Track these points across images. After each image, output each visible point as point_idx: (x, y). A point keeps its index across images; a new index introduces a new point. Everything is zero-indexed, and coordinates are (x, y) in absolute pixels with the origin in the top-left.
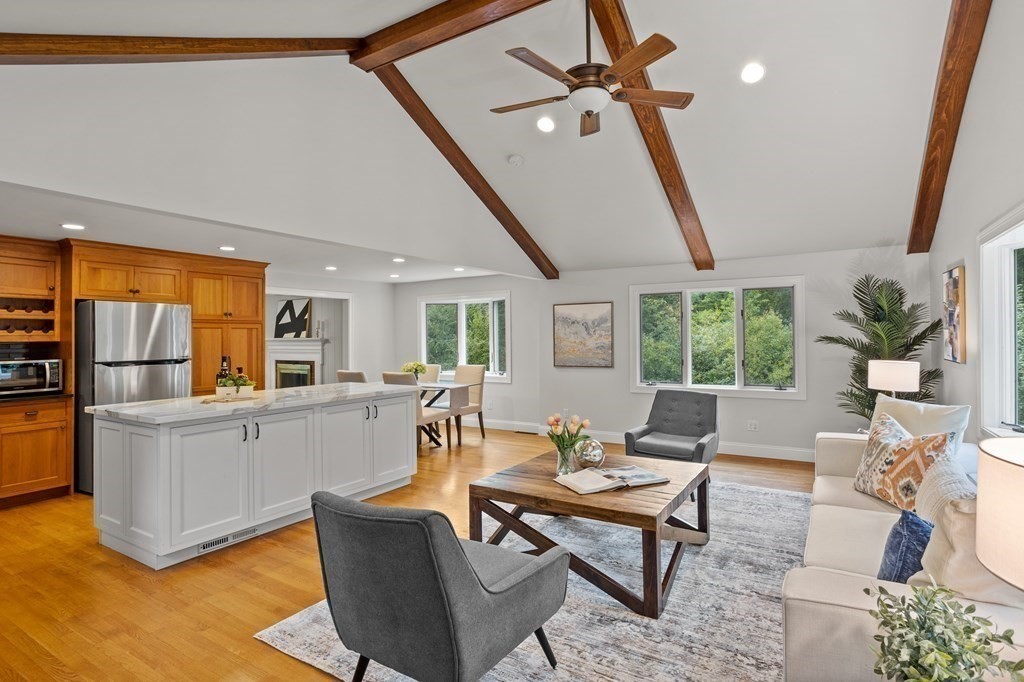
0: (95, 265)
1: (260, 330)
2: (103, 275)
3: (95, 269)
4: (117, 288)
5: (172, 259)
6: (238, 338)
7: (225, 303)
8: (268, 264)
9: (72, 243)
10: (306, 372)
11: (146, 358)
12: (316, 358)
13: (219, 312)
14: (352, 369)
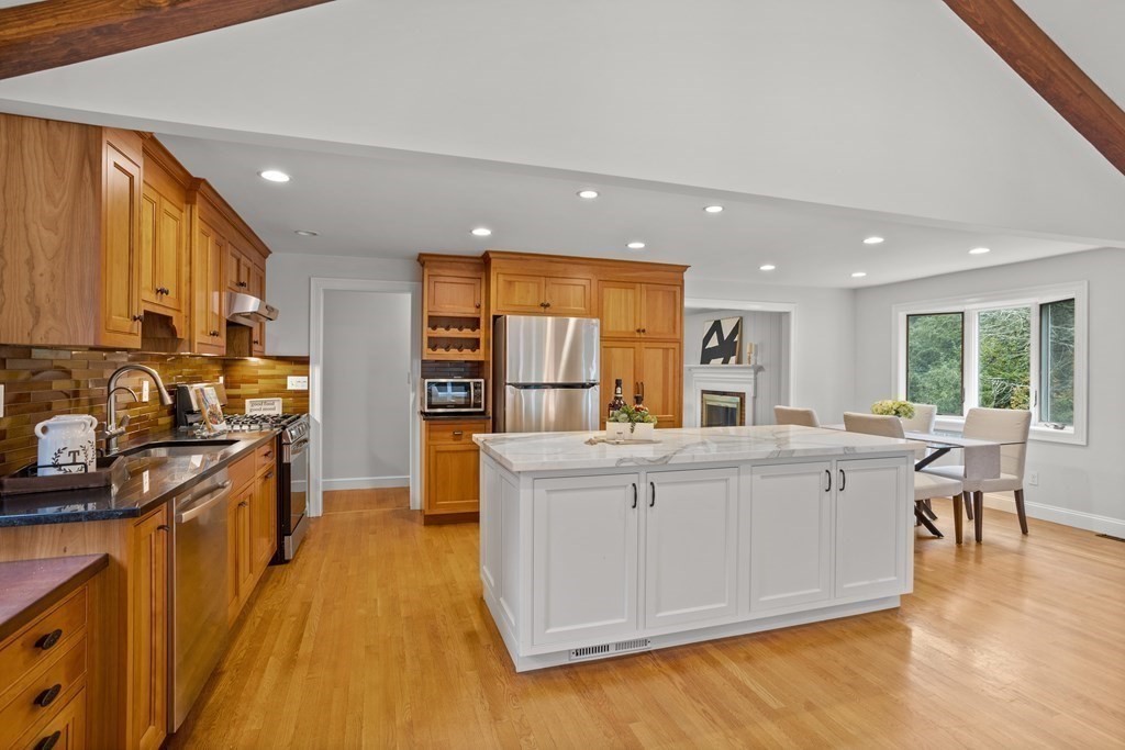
0: (509, 279)
1: (677, 350)
2: (517, 288)
3: (510, 282)
4: (529, 302)
5: (581, 267)
6: (653, 359)
7: (638, 317)
8: (687, 267)
9: (491, 255)
10: (735, 406)
11: (560, 381)
12: (748, 389)
13: (631, 329)
14: (794, 405)
